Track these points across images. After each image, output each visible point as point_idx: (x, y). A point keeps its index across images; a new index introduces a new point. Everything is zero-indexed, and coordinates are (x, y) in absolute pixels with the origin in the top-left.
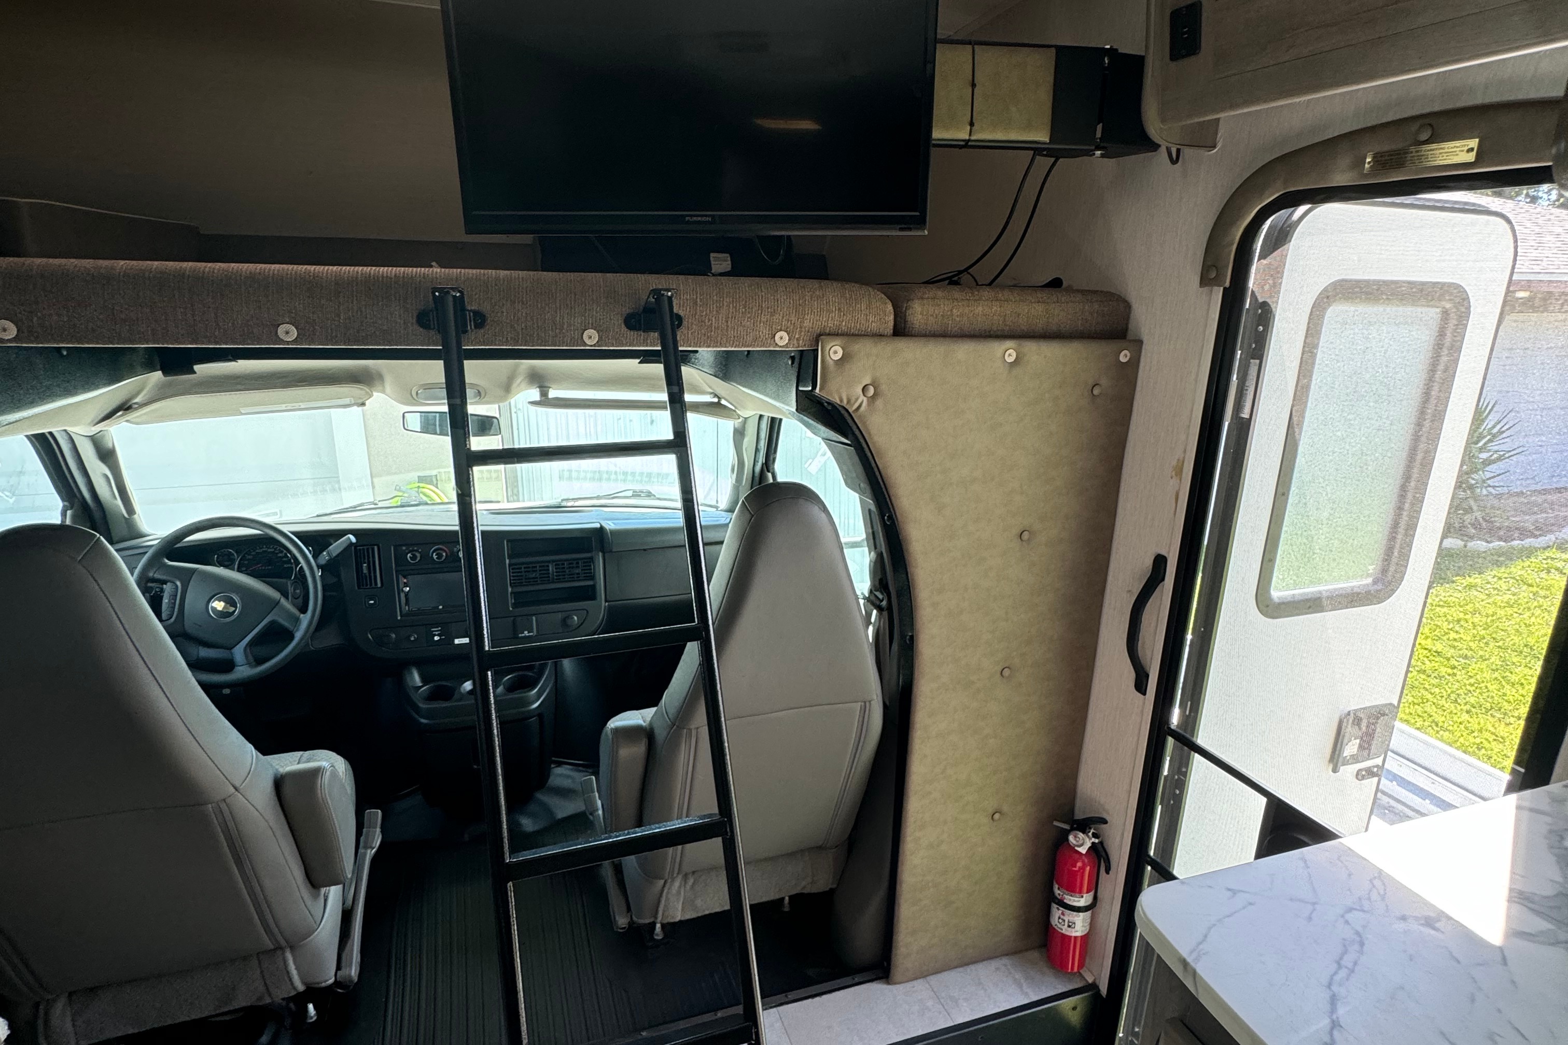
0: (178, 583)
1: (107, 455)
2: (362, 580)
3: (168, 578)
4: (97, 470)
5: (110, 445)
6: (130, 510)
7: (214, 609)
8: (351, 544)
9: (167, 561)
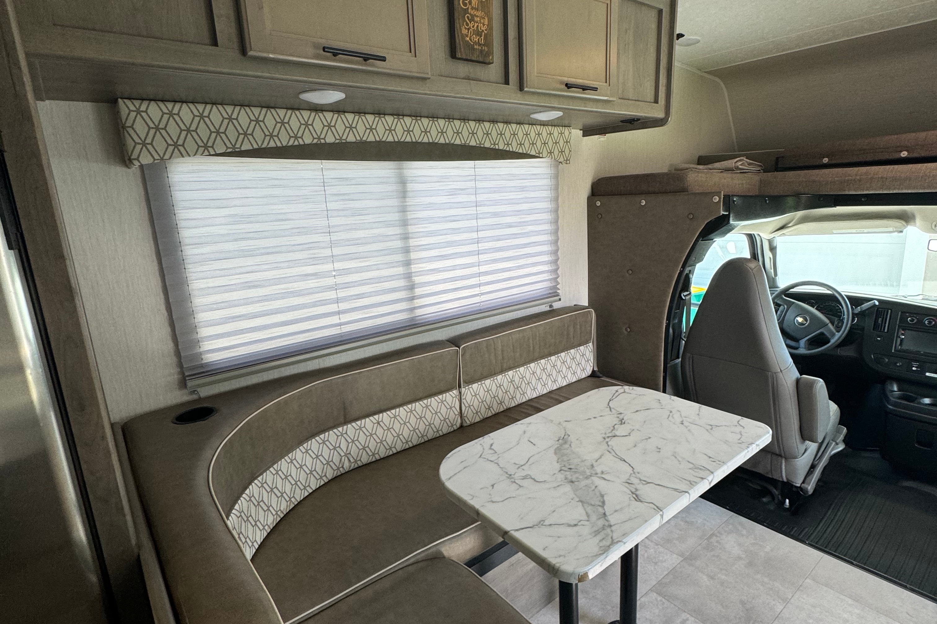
0: (786, 306)
1: (773, 249)
2: (876, 326)
3: (782, 303)
4: (768, 254)
5: (775, 245)
6: (776, 274)
7: (797, 321)
8: (875, 305)
9: (783, 296)
